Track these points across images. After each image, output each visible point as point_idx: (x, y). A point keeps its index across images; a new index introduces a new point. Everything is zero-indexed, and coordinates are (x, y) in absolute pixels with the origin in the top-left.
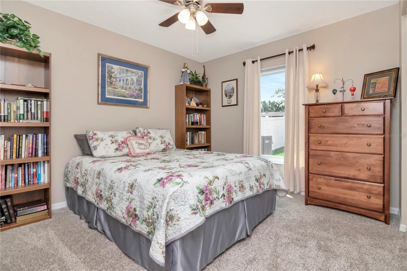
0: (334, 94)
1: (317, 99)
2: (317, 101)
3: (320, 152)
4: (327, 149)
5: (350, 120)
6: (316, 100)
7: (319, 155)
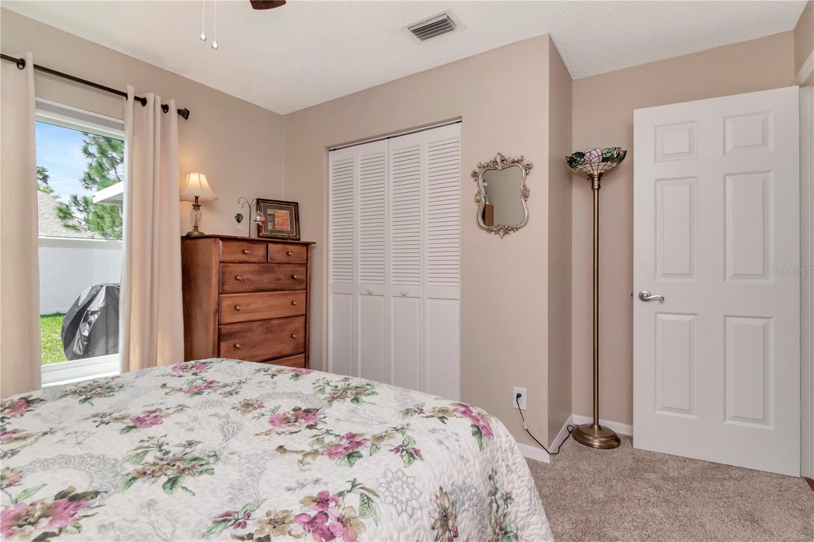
0: (239, 221)
1: (196, 224)
2: (196, 228)
3: (238, 327)
4: (249, 319)
5: (276, 269)
6: (194, 225)
7: (235, 333)
